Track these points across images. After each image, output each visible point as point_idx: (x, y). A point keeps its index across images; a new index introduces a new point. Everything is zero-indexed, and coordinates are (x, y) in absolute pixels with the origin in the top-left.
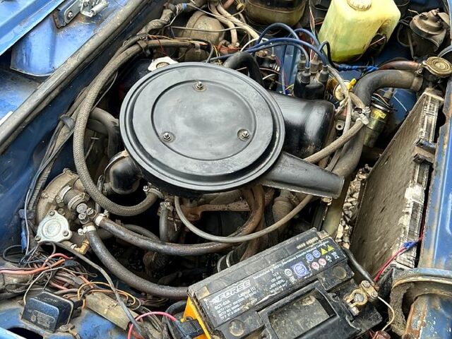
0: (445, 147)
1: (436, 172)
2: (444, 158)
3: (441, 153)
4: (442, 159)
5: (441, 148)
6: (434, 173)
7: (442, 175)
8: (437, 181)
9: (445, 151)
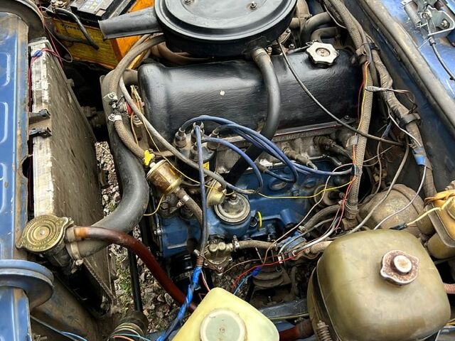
0: (19, 132)
1: (25, 102)
2: (19, 119)
3: (23, 125)
4: (21, 117)
5: (23, 131)
6: (28, 101)
7: (19, 101)
8: (23, 94)
9: (18, 127)
